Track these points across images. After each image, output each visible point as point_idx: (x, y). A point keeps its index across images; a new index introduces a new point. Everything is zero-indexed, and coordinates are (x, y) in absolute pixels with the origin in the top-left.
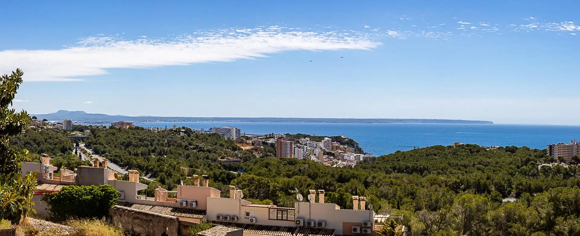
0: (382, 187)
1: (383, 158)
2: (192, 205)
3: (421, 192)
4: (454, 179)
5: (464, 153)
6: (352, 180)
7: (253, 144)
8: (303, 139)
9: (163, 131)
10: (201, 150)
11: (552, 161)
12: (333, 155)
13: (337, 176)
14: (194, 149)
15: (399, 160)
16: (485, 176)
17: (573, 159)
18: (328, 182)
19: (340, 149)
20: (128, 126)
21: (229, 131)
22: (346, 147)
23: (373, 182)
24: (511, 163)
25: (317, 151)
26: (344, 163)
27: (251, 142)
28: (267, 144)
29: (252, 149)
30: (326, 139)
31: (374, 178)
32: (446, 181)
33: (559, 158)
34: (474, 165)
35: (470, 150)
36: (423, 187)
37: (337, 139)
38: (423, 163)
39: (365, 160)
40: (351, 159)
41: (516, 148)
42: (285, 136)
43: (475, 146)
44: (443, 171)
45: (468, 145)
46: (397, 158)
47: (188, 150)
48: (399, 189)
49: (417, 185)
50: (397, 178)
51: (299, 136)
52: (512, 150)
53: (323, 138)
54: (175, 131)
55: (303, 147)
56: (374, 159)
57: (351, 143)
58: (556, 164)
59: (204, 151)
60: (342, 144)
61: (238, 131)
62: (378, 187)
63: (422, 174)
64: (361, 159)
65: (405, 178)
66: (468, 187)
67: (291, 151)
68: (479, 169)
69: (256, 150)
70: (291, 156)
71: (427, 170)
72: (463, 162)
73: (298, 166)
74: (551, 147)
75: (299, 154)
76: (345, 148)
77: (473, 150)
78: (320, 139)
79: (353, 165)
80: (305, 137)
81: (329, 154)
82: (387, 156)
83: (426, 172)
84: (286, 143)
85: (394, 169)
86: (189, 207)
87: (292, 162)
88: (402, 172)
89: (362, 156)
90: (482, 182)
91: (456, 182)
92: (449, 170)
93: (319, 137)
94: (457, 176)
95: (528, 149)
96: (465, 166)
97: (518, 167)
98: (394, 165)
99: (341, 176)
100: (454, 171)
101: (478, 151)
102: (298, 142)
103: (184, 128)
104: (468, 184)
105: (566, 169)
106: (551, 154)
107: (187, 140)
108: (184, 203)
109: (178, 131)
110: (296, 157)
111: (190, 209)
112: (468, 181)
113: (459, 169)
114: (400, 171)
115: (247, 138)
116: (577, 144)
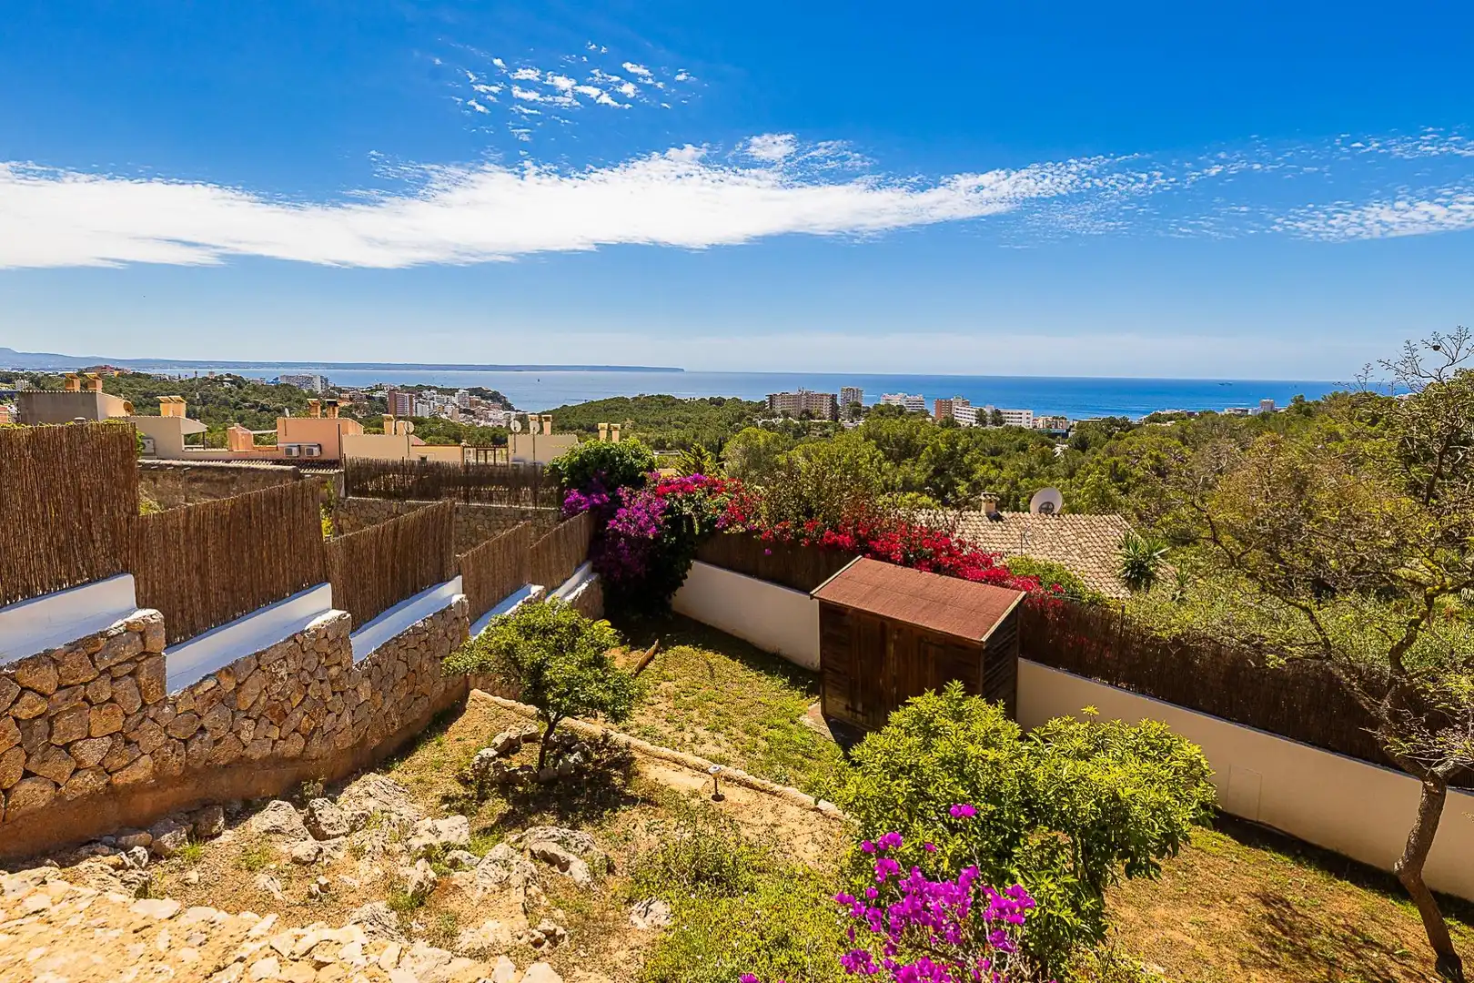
2: (310, 451)
5: (655, 407)
7: (351, 399)
8: (427, 392)
9: (190, 381)
10: (263, 408)
11: (774, 415)
12: (473, 413)
14: (252, 407)
15: (568, 417)
17: (803, 413)
19: (482, 405)
20: (116, 373)
21: (309, 380)
22: (490, 402)
24: (721, 418)
25: (449, 408)
26: (489, 423)
27: (347, 396)
28: (373, 398)
29: (351, 406)
30: (461, 391)
33: (783, 412)
34: (670, 422)
35: (663, 402)
37: (477, 392)
40: (498, 418)
41: (724, 400)
42: (399, 388)
43: (669, 397)
45: (660, 396)
46: (565, 414)
47: (240, 409)
51: (420, 388)
52: (719, 402)
53: (457, 390)
54: (215, 380)
55: (429, 404)
57: (496, 397)
58: (781, 420)
59: (269, 411)
60: (483, 398)
61: (325, 381)
64: (513, 418)
67: (411, 409)
69: (357, 408)
70: (411, 413)
72: (655, 418)
74: (771, 397)
75: (423, 412)
76: (489, 404)
77: (666, 402)
78: (452, 392)
80: (429, 389)
81: (466, 411)
84: (403, 397)
86: (305, 456)
89: (513, 414)
93: (451, 390)
95: (739, 401)
96: (659, 424)
97: (730, 424)
101: (673, 404)
102: (420, 396)
103: (229, 375)
105: (796, 425)
106: (771, 408)
107: (237, 393)
108: (295, 449)
109: (220, 380)
110: (419, 415)
111: (307, 461)
115: (340, 391)
116: (806, 394)
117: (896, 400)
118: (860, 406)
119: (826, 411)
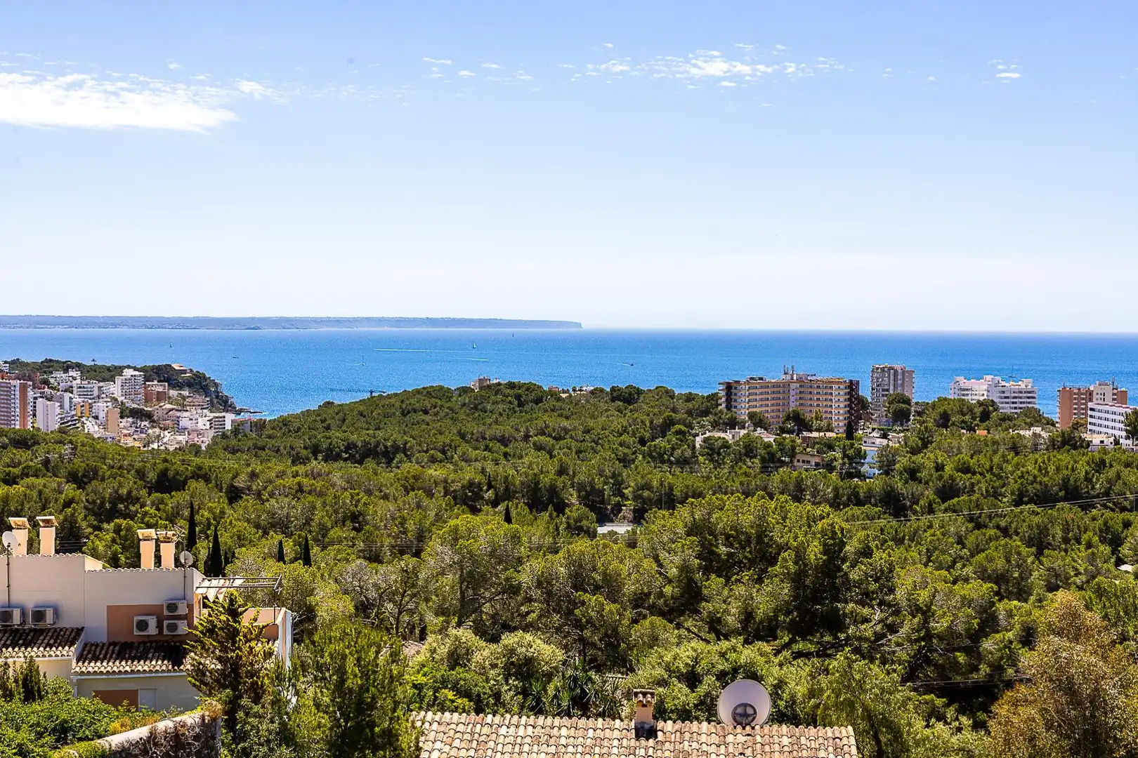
0: (273, 501)
1: (284, 422)
3: (379, 511)
4: (469, 474)
5: (501, 407)
6: (193, 484)
8: (60, 375)
11: (733, 424)
12: (149, 416)
13: (152, 476)
15: (328, 428)
16: (552, 467)
17: (788, 418)
18: (124, 491)
19: (169, 399)
22: (186, 393)
23: (249, 488)
24: (625, 431)
25: (102, 407)
26: (180, 438)
30: (128, 373)
31: (253, 475)
32: (445, 481)
33: (752, 416)
34: (527, 437)
35: (518, 397)
36: (386, 497)
37: (163, 374)
38: (391, 434)
39: (236, 430)
40: (200, 426)
41: (639, 392)
42: (7, 368)
43: (530, 388)
44: (444, 454)
45: (511, 385)
46: (323, 421)
48: (318, 504)
49: (369, 492)
50: (314, 475)
51: (49, 366)
52: (627, 397)
53: (119, 370)
55: (62, 397)
56: (260, 426)
57: (199, 384)
58: (744, 433)
60: (172, 386)
62: (263, 502)
63: (389, 462)
64: (228, 426)
65: (339, 473)
66: (505, 495)
67: (24, 409)
68: (539, 448)
70: (24, 423)
71: (405, 451)
72: (497, 431)
73: (41, 450)
74: (729, 387)
75: (47, 417)
76: (184, 398)
77: (524, 397)
78: (110, 373)
79: (205, 441)
80: (66, 367)
81: (137, 414)
82: (296, 416)
83: (399, 456)
84: (9, 386)
85: (315, 450)
87: (25, 442)
88: (337, 457)
89: (229, 418)
90: (545, 480)
91: (471, 484)
92: (459, 451)
93: (109, 369)
94: (479, 465)
95: (669, 394)
96: (504, 441)
97: (642, 442)
98: (314, 441)
99: (163, 474)
100: (473, 454)
101: (538, 401)
102: (46, 382)
104: (507, 489)
106: (729, 407)
110: (39, 424)
112: (506, 478)
113: (487, 448)
114: (331, 456)
116: (800, 380)
117: (979, 390)
118: (908, 402)
119: (838, 412)
